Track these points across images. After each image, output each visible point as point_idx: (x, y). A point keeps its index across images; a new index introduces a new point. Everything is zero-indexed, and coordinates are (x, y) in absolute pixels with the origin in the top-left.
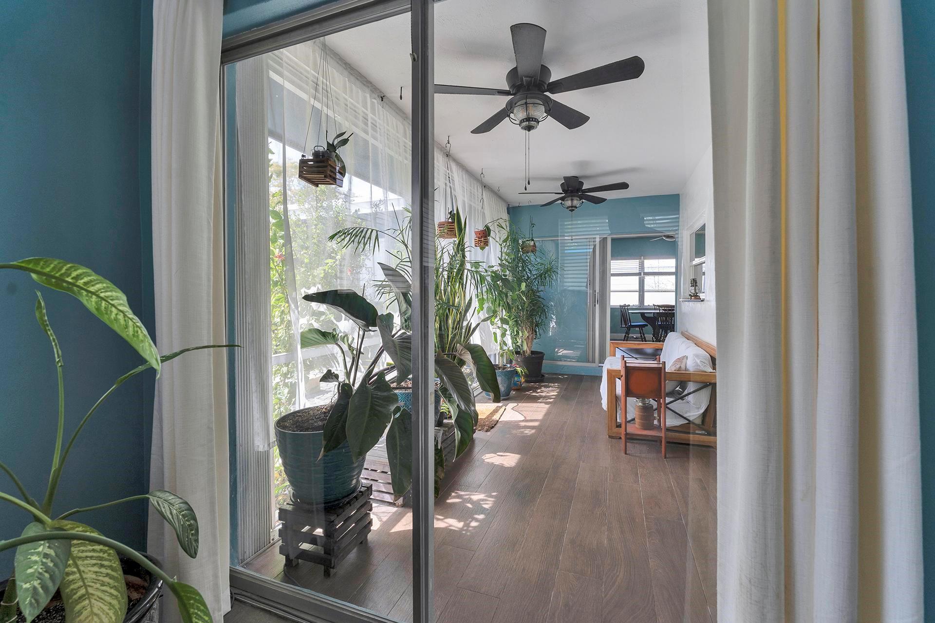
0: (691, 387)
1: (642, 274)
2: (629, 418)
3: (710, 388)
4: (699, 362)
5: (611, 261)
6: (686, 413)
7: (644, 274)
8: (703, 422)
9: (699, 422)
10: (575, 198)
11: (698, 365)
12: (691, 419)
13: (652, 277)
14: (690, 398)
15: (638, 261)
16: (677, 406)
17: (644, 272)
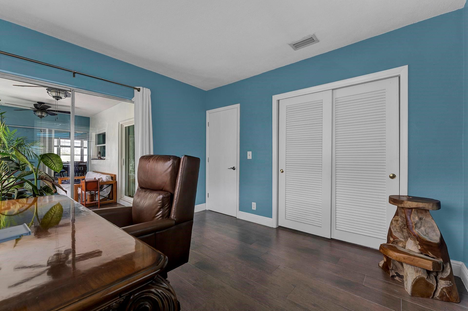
0: (105, 186)
1: (59, 146)
2: (86, 199)
3: (111, 186)
4: (108, 178)
5: (55, 139)
6: (104, 195)
7: (60, 147)
8: (109, 197)
9: (108, 197)
10: (43, 113)
11: (107, 179)
12: (105, 196)
13: (64, 148)
14: (105, 190)
15: (57, 139)
16: (101, 193)
17: (60, 146)
